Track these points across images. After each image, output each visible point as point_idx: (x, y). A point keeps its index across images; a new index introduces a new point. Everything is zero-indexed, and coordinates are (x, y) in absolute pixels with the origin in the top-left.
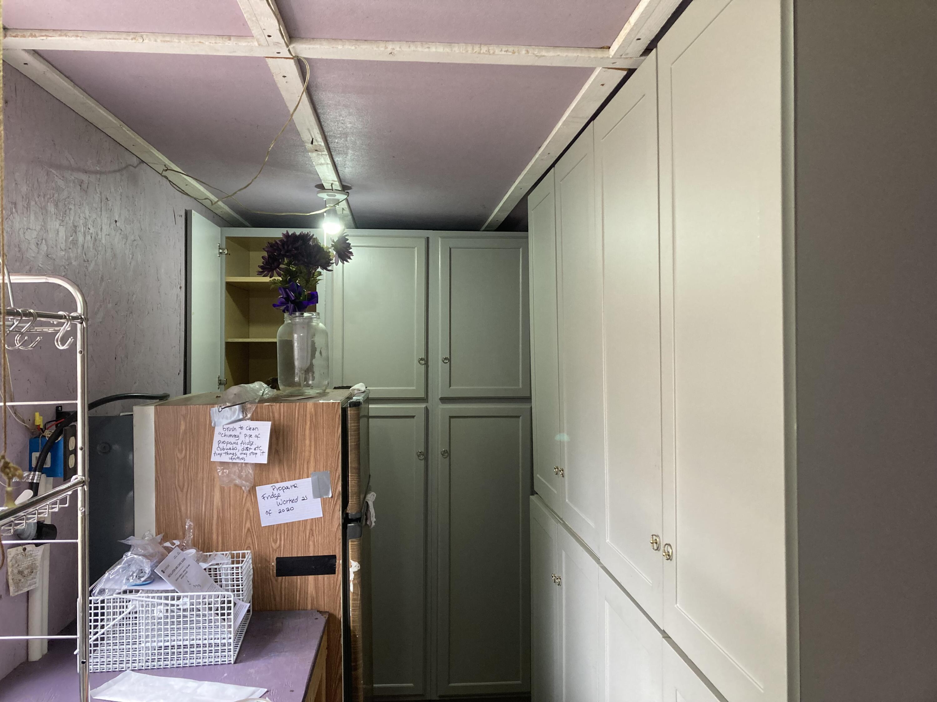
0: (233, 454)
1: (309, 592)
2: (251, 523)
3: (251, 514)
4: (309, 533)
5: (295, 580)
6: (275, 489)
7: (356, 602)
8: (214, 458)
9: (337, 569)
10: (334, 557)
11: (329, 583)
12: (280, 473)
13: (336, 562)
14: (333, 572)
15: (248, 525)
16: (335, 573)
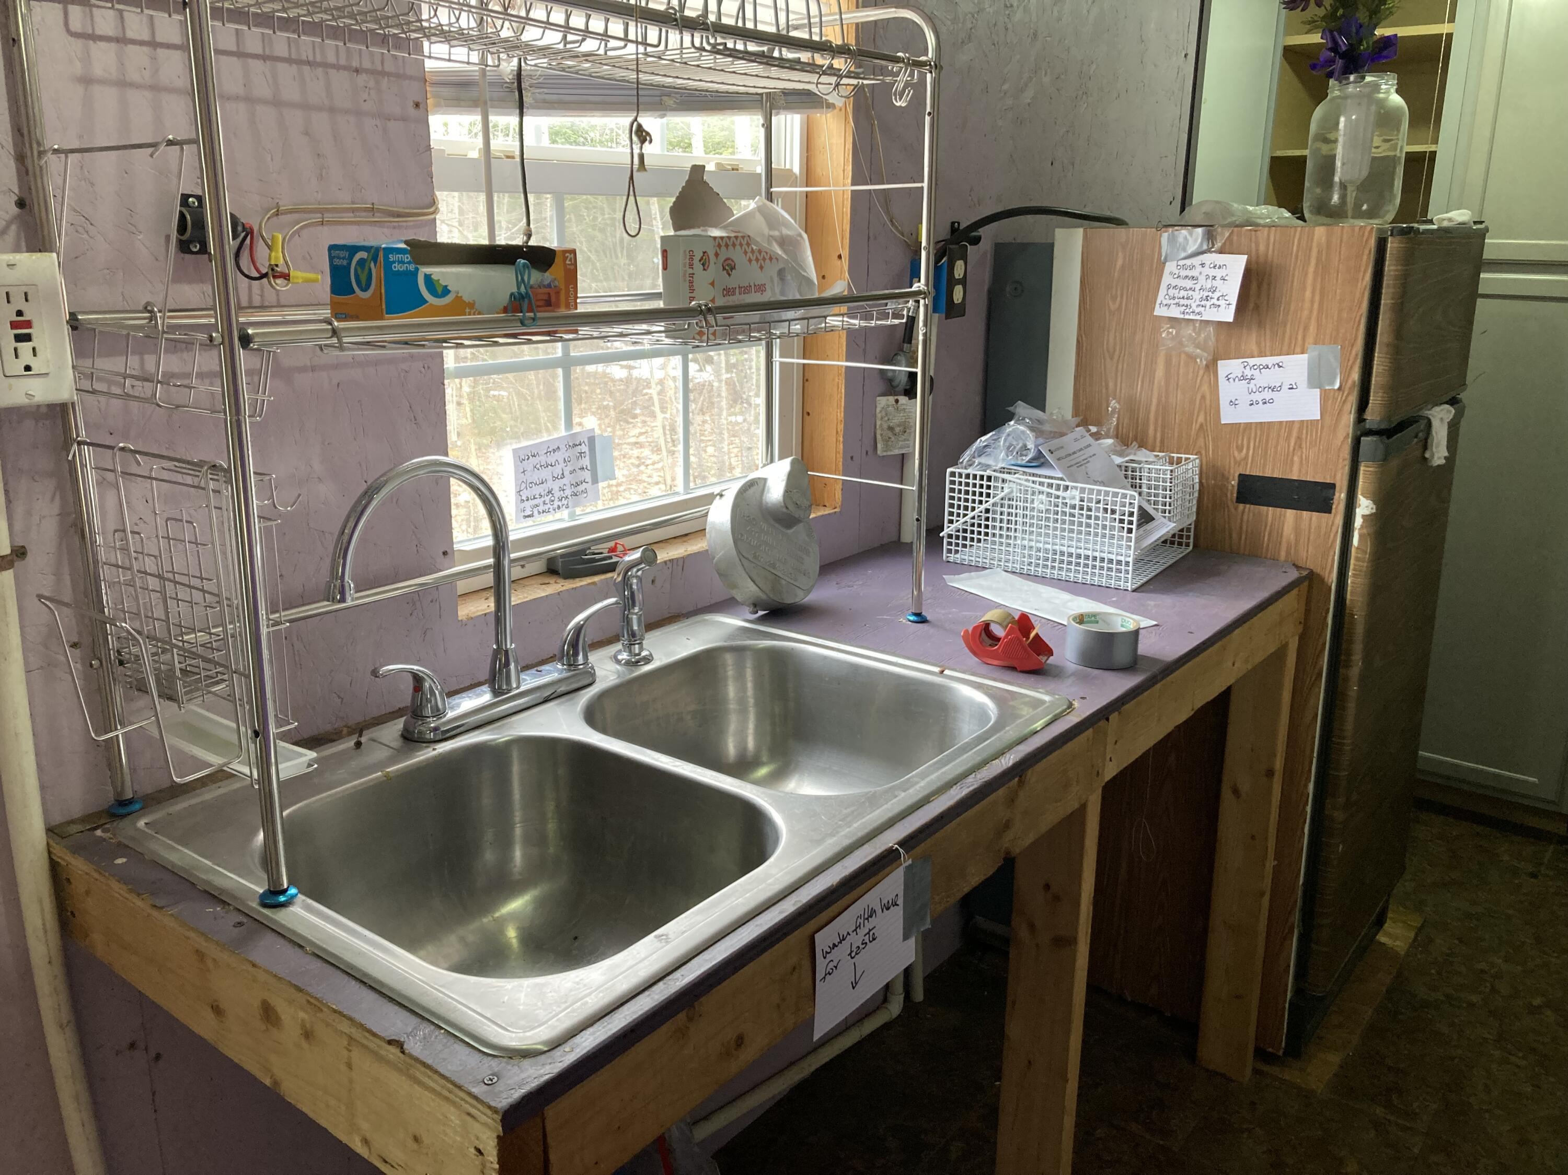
0: (1187, 306)
1: (1285, 533)
2: (1206, 416)
3: (1208, 402)
4: (1295, 444)
5: (1265, 513)
6: (1248, 368)
7: (1361, 564)
8: (1159, 311)
9: (1334, 507)
10: (1332, 486)
11: (1319, 527)
12: (1258, 344)
13: (1334, 494)
14: (1329, 511)
15: (1201, 419)
16: (1330, 512)
